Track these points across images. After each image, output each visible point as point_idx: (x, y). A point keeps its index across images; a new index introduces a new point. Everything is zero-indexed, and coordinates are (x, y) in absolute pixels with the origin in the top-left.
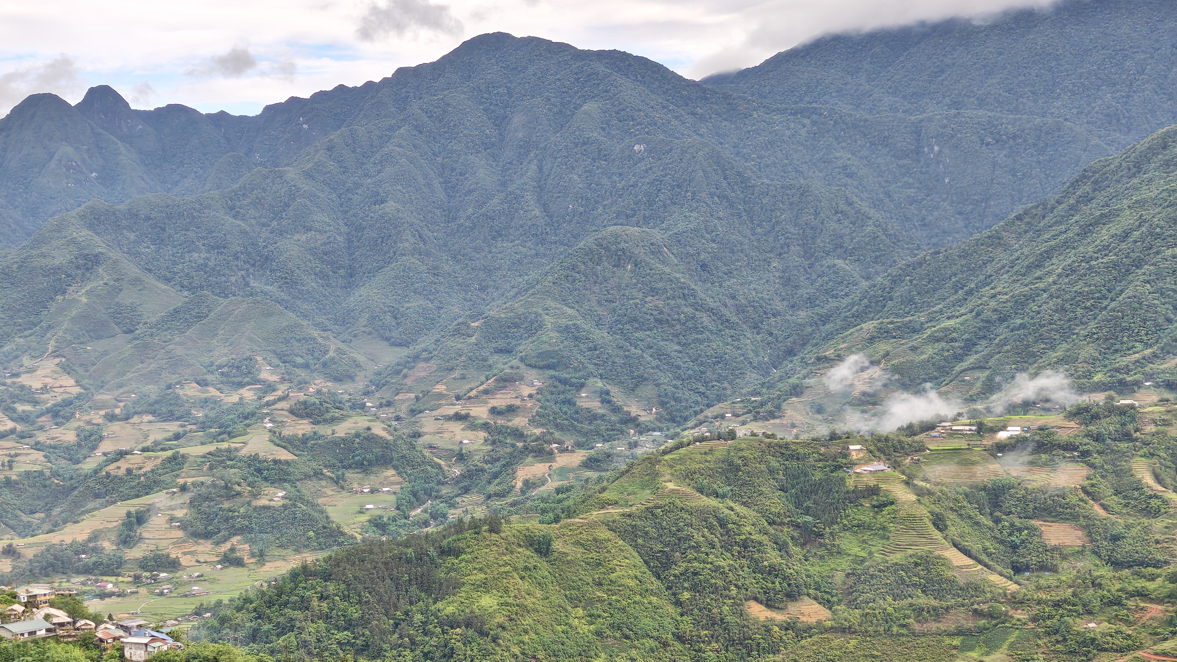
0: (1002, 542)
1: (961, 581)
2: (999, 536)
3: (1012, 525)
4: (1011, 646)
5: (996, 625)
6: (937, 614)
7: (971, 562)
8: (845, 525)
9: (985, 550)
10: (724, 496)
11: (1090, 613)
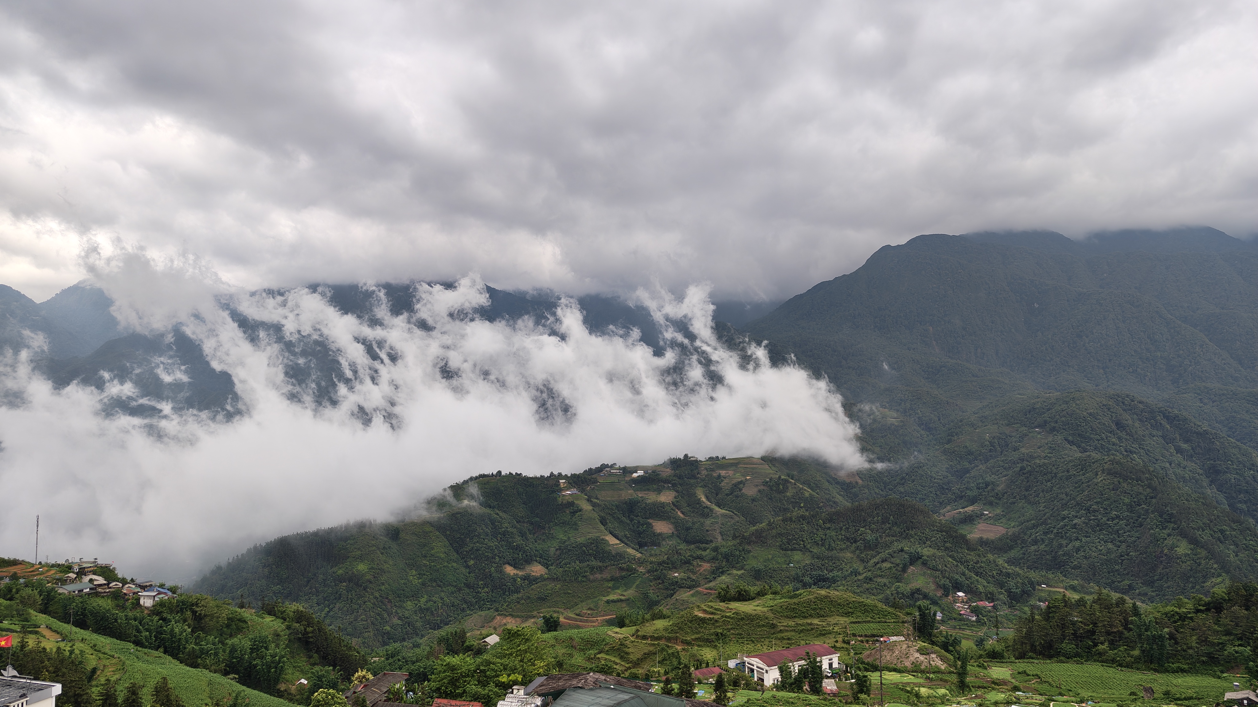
0: (634, 531)
1: (614, 552)
2: (632, 528)
3: (639, 522)
4: (637, 587)
5: (630, 575)
6: (601, 570)
7: (618, 542)
8: (556, 523)
9: (625, 536)
10: (494, 507)
11: (676, 568)
